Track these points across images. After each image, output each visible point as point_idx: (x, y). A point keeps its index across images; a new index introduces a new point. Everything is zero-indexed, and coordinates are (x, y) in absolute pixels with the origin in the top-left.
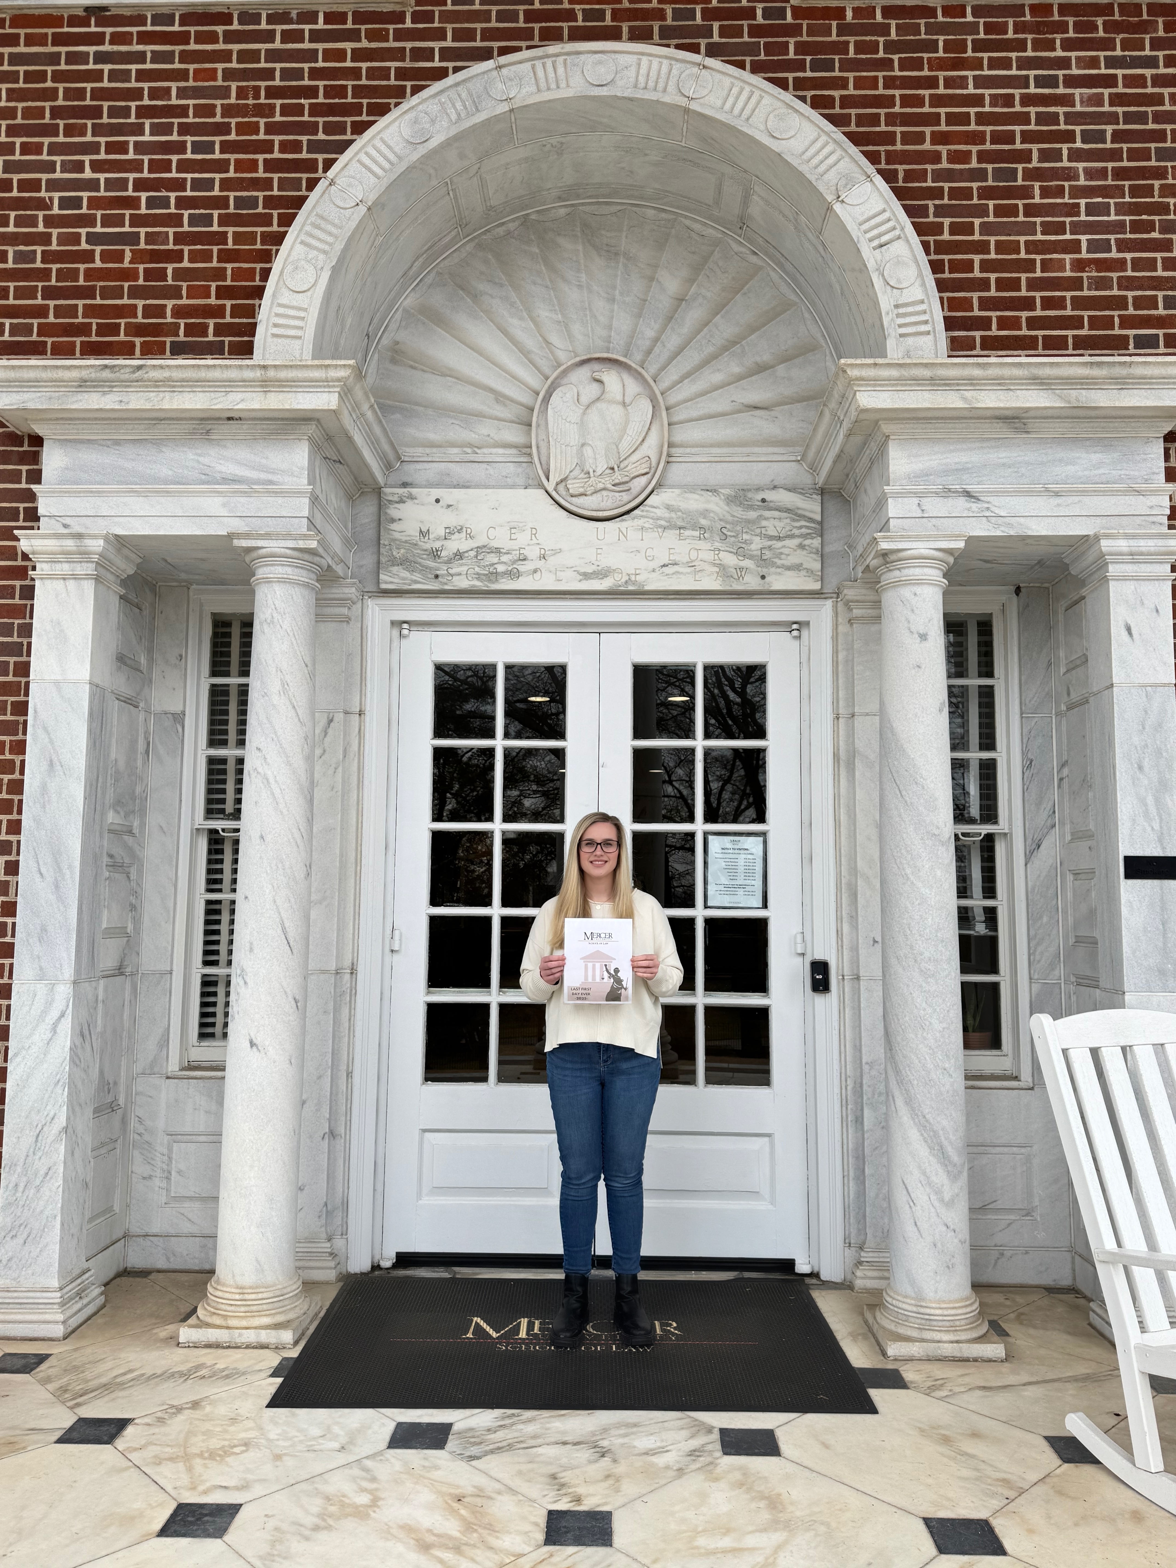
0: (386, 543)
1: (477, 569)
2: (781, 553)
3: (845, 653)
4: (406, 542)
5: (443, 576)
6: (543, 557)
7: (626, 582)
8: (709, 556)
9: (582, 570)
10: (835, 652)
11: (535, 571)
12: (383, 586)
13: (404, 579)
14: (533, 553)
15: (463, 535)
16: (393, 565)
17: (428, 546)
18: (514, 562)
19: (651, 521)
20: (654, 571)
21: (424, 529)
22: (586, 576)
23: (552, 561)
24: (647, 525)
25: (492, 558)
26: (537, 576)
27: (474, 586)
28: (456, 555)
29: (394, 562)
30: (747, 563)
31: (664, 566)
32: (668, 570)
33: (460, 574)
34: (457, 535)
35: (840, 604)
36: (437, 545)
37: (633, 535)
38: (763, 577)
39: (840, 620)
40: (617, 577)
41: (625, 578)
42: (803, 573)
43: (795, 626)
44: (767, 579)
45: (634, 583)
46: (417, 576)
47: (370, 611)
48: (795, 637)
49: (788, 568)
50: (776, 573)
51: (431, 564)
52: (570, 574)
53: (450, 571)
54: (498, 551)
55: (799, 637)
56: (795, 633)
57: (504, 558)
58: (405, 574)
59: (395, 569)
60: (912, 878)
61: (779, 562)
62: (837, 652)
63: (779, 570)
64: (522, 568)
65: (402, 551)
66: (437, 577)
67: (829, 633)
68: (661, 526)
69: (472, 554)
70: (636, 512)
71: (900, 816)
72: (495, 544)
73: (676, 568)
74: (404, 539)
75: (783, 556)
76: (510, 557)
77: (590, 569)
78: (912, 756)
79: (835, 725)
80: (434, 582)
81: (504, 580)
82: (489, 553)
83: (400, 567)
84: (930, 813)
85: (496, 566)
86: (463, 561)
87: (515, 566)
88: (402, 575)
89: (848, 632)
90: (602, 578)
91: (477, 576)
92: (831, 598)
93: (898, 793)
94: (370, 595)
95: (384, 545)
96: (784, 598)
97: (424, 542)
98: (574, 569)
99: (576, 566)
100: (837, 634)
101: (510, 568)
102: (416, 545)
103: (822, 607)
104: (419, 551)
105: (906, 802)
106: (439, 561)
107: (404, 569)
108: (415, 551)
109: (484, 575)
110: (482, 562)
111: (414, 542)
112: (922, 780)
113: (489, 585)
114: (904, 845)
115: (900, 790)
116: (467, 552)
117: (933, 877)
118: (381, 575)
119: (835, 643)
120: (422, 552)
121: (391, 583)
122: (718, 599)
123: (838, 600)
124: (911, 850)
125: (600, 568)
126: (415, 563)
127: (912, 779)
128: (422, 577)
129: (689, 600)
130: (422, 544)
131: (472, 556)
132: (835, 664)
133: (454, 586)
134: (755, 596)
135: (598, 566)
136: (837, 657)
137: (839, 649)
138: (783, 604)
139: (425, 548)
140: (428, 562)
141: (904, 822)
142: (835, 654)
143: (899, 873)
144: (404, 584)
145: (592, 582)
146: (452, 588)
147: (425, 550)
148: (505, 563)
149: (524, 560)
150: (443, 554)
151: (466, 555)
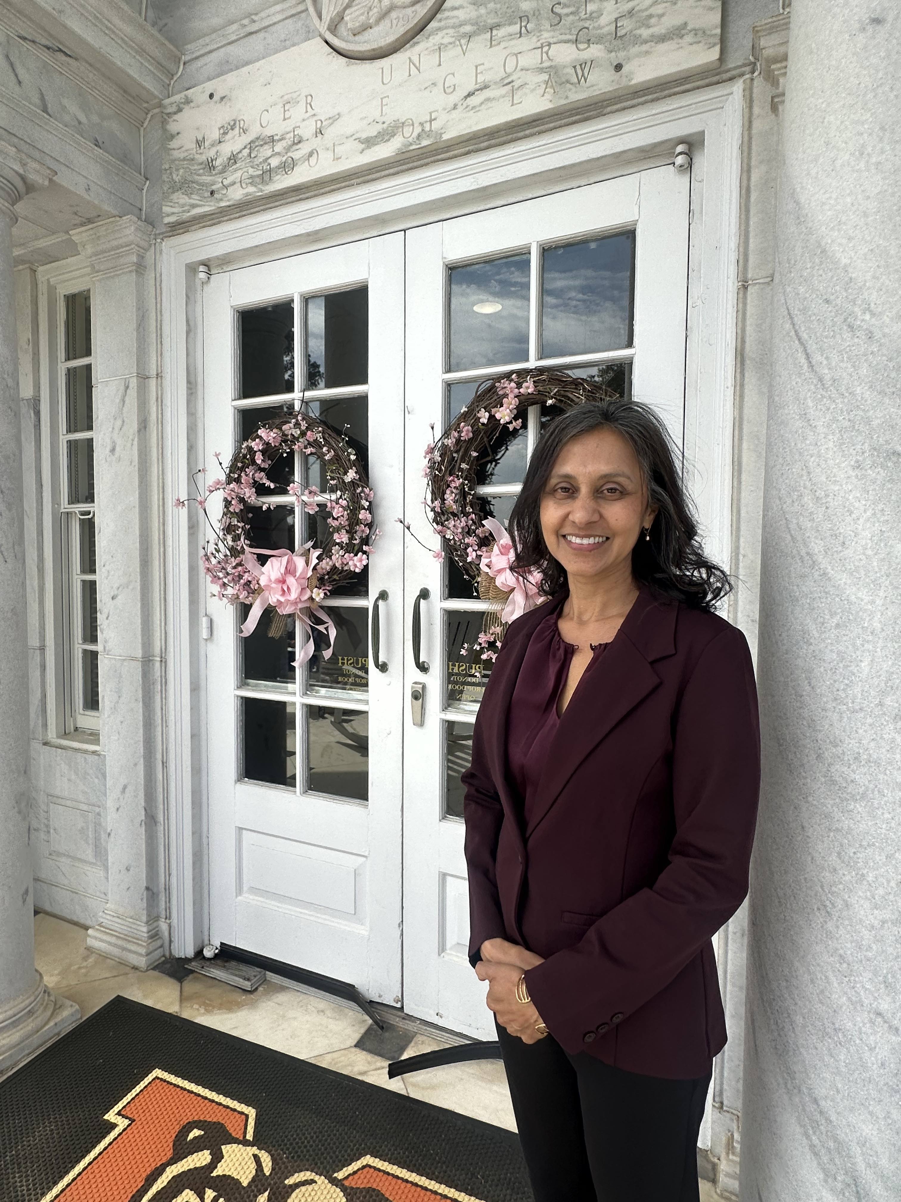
0: (167, 167)
1: (251, 171)
2: (651, 16)
4: (184, 159)
5: (219, 190)
6: (320, 132)
7: (419, 135)
8: (533, 59)
9: (364, 136)
10: (746, 170)
11: (311, 154)
12: (167, 220)
13: (183, 206)
14: (307, 130)
15: (237, 130)
16: (173, 192)
17: (203, 158)
18: (288, 149)
19: (451, 31)
20: (455, 107)
21: (200, 138)
22: (369, 142)
23: (331, 133)
24: (446, 40)
25: (266, 151)
26: (313, 160)
27: (247, 195)
28: (230, 159)
29: (175, 188)
30: (595, 51)
31: (470, 95)
32: (474, 101)
33: (234, 183)
34: (231, 134)
35: (759, 83)
36: (212, 153)
37: (428, 61)
38: (618, 67)
39: (756, 110)
40: (407, 131)
41: (418, 130)
42: (688, 39)
43: (680, 148)
44: (625, 69)
45: (429, 134)
46: (195, 199)
47: (162, 256)
48: (682, 169)
49: (662, 39)
50: (640, 55)
51: (207, 179)
52: (350, 146)
53: (226, 182)
54: (272, 140)
55: (688, 167)
56: (681, 161)
57: (278, 148)
58: (184, 199)
59: (175, 196)
61: (645, 33)
62: (749, 171)
63: (645, 47)
64: (296, 155)
65: (181, 171)
66: (212, 193)
67: (736, 142)
68: (464, 35)
69: (246, 152)
70: (433, 24)
72: (268, 132)
73: (486, 93)
74: (182, 156)
75: (653, 21)
76: (284, 143)
77: (372, 132)
78: (844, 261)
79: (740, 300)
80: (211, 201)
81: (279, 176)
82: (262, 145)
83: (180, 192)
84: (887, 401)
85: (269, 161)
86: (238, 165)
87: (289, 154)
88: (182, 201)
89: (771, 129)
90: (389, 140)
91: (250, 181)
92: (742, 75)
93: (803, 361)
94: (161, 236)
95: (166, 170)
96: (657, 99)
97: (201, 154)
98: (354, 137)
99: (357, 132)
100: (750, 138)
101: (284, 159)
102: (193, 160)
103: (727, 100)
104: (196, 167)
105: (821, 380)
106: (214, 173)
107: (183, 194)
108: (193, 168)
109: (258, 176)
110: (256, 159)
111: (191, 156)
112: (867, 317)
113: (263, 188)
114: (808, 484)
115: (807, 354)
116: (240, 152)
117: (883, 560)
118: (164, 208)
119: (745, 154)
120: (199, 167)
121: (173, 213)
122: (551, 130)
123: (756, 74)
124: (827, 496)
125: (385, 125)
126: (193, 182)
127: (839, 320)
128: (199, 198)
129: (512, 145)
130: (198, 156)
131: (246, 155)
132: (745, 192)
133: (229, 200)
134: (609, 109)
135: (384, 123)
136: (749, 179)
137: (753, 163)
138: (657, 111)
139: (200, 161)
140: (204, 177)
141: (814, 428)
142: (745, 175)
143: (795, 551)
144: (184, 211)
145: (376, 148)
146: (228, 204)
147: (201, 164)
148: (278, 154)
149: (300, 142)
150: (218, 163)
151: (240, 156)
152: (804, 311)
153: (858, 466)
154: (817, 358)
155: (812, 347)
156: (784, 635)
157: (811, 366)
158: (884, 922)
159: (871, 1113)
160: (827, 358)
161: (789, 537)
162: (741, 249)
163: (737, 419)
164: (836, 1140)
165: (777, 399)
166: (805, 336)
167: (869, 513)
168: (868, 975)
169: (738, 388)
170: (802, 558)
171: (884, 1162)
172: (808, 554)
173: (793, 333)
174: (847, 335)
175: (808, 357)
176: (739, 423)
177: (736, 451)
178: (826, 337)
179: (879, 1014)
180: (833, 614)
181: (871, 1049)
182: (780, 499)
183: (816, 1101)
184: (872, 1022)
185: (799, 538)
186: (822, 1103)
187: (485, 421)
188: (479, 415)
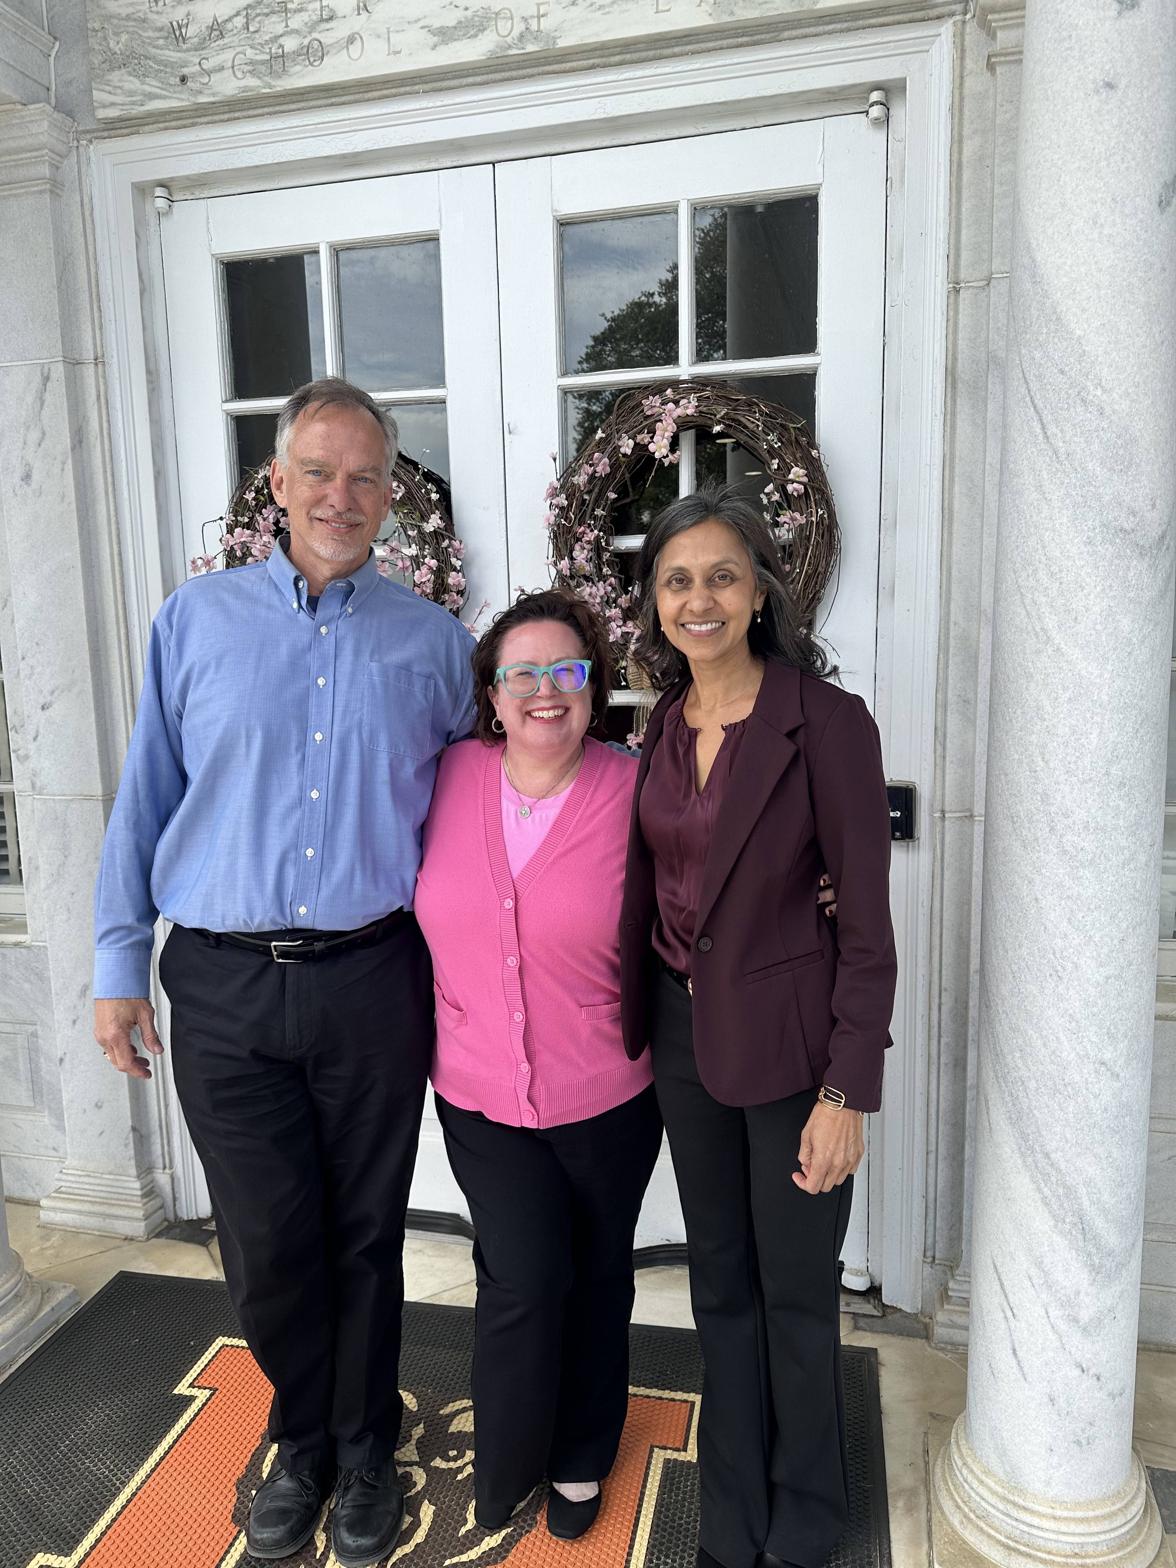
0: (97, 26)
1: (250, 52)
3: (977, 140)
4: (128, 18)
5: (194, 76)
6: (364, 8)
7: (521, 36)
9: (437, 24)
10: (957, 141)
11: (351, 40)
12: (101, 114)
13: (131, 93)
14: (343, 2)
16: (111, 70)
17: (162, 21)
20: (574, 2)
22: (444, 35)
23: (382, 12)
25: (275, 25)
26: (355, 49)
27: (246, 89)
28: (212, 29)
29: (114, 62)
33: (221, 69)
35: (971, 28)
36: (179, 15)
39: (969, 64)
40: (504, 26)
41: (520, 27)
43: (875, 96)
45: (537, 36)
46: (152, 86)
47: (93, 166)
48: (876, 123)
51: (173, 55)
52: (415, 36)
53: (206, 65)
54: (282, 8)
55: (885, 122)
56: (876, 112)
57: (296, 22)
58: (133, 84)
59: (115, 77)
60: (1056, 637)
62: (960, 142)
64: (327, 38)
65: (124, 37)
66: (183, 79)
67: (945, 100)
69: (239, 21)
71: (1039, 488)
74: (123, 12)
76: (304, 17)
77: (450, 19)
78: (1079, 332)
79: (951, 307)
80: (181, 92)
81: (298, 68)
82: (267, 15)
83: (123, 71)
84: (1115, 477)
85: (282, 41)
86: (226, 40)
87: (315, 35)
88: (127, 86)
89: (987, 91)
90: (475, 36)
91: (250, 68)
92: (952, 14)
93: (1038, 429)
94: (88, 136)
95: (94, 30)
96: (848, 30)
97: (158, 13)
98: (421, 24)
99: (425, 17)
100: (962, 99)
101: (306, 42)
102: (144, 21)
103: (933, 43)
104: (150, 34)
105: (1055, 452)
106: (185, 47)
107: (130, 75)
108: (146, 34)
109: (263, 63)
110: (257, 35)
111: (141, 15)
112: (1099, 392)
113: (273, 83)
114: (1043, 559)
115: (1042, 424)
116: (230, 20)
117: (1111, 634)
118: (94, 92)
119: (956, 120)
120: (157, 34)
121: (113, 104)
122: (709, 50)
123: (968, 16)
124: (1061, 571)
125: (469, 13)
126: (146, 58)
127: (1073, 392)
128: (160, 85)
129: (656, 64)
130: (155, 17)
131: (239, 25)
132: (956, 167)
133: (213, 95)
134: (786, 34)
135: (466, 9)
136: (960, 152)
137: (966, 132)
138: (847, 45)
139: (159, 24)
140: (167, 52)
141: (1048, 501)
142: (956, 145)
143: (1030, 628)
144: (133, 103)
145: (456, 45)
146: (211, 99)
147: (161, 29)
148: (296, 32)
149: (331, 18)
150: (191, 31)
151: (229, 26)
152: (1040, 377)
153: (1090, 542)
154: (1052, 429)
155: (1048, 418)
156: (1019, 712)
157: (1047, 437)
158: (1107, 978)
159: (1095, 1156)
160: (1062, 431)
161: (1024, 613)
162: (952, 241)
163: (948, 456)
164: (1065, 1186)
165: (1012, 466)
166: (1040, 405)
167: (1098, 589)
168: (1094, 1029)
169: (948, 417)
170: (1036, 634)
171: (1106, 1197)
172: (1042, 629)
173: (1028, 399)
174: (1079, 409)
175: (1043, 427)
176: (949, 461)
177: (946, 496)
178: (1061, 409)
179: (1103, 1063)
180: (1065, 689)
181: (1096, 1097)
182: (1015, 572)
183: (1047, 1156)
184: (1097, 1072)
185: (1034, 614)
186: (1053, 1156)
187: (629, 452)
188: (620, 443)
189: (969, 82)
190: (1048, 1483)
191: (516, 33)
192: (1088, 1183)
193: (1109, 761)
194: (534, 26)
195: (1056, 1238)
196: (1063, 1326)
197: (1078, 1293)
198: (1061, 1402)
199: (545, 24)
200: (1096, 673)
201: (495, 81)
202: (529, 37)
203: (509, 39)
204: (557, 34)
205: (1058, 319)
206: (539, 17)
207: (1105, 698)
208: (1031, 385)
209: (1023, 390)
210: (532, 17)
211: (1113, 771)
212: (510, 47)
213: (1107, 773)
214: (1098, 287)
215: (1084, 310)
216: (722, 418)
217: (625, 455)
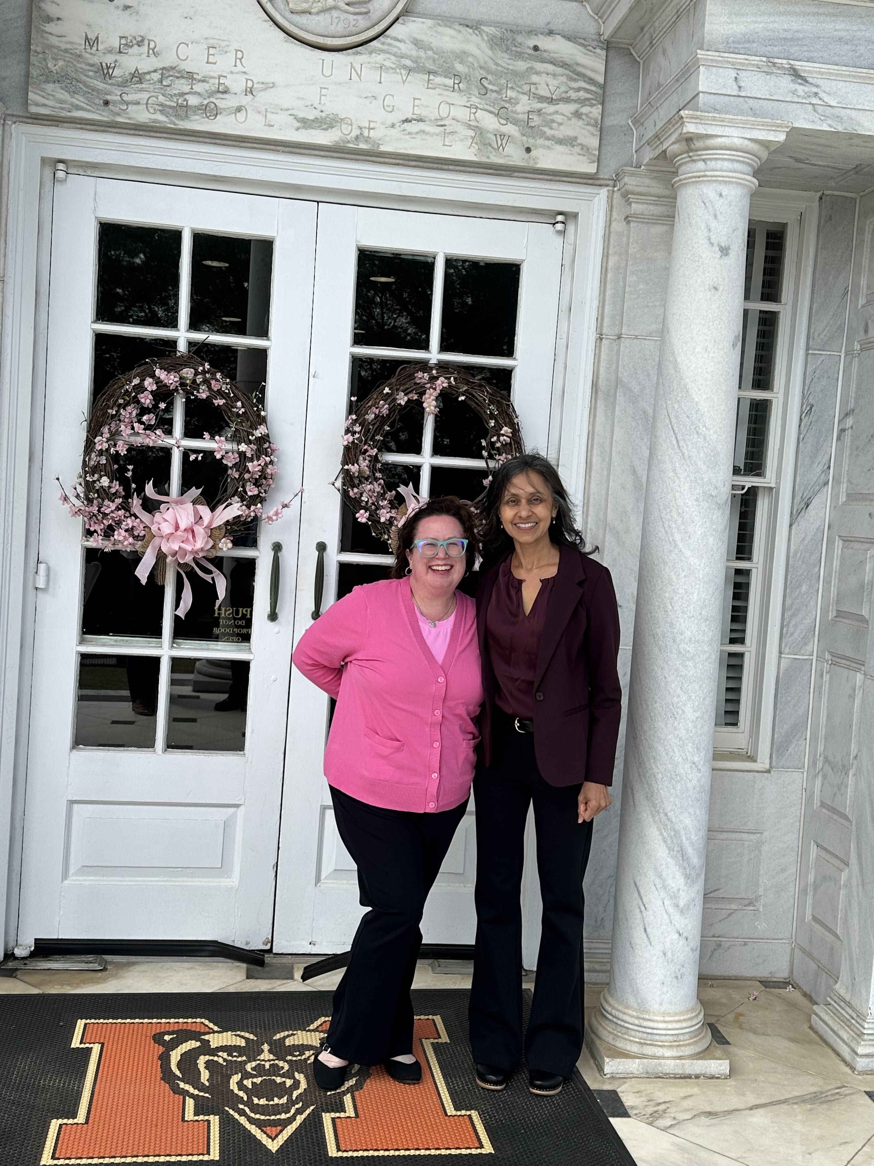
0: (39, 49)
1: (161, 98)
2: (553, 121)
3: (616, 258)
4: (66, 51)
5: (115, 103)
6: (250, 91)
7: (357, 138)
8: (463, 114)
9: (301, 115)
10: (606, 256)
11: (239, 109)
12: (33, 109)
13: (61, 102)
14: (236, 84)
15: (145, 49)
16: (47, 82)
17: (95, 60)
18: (211, 94)
19: (393, 58)
20: (393, 126)
21: (92, 36)
22: (305, 123)
23: (263, 98)
24: (388, 64)
25: (183, 86)
26: (241, 116)
27: (155, 121)
28: (133, 76)
29: (49, 77)
30: (511, 129)
31: (407, 121)
32: (410, 127)
33: (138, 103)
34: (135, 49)
35: (617, 196)
36: (109, 59)
37: (370, 75)
38: (528, 150)
39: (615, 215)
40: (346, 129)
41: (356, 132)
42: (577, 149)
43: (560, 218)
44: (533, 153)
45: (367, 140)
46: (79, 100)
47: (14, 140)
48: (559, 232)
49: (560, 142)
50: (544, 147)
51: (100, 85)
52: (282, 119)
53: (125, 97)
54: (190, 76)
55: (563, 233)
56: (559, 227)
57: (198, 87)
58: (65, 96)
59: (50, 87)
60: (681, 545)
61: (549, 132)
62: (607, 257)
63: (548, 143)
64: (221, 104)
65: (61, 63)
66: (106, 103)
67: (600, 231)
68: (405, 67)
69: (156, 76)
70: (374, 43)
71: (674, 471)
72: (187, 66)
73: (421, 126)
74: (63, 46)
75: (555, 125)
76: (206, 86)
77: (311, 115)
78: (696, 400)
79: (597, 348)
80: (103, 111)
81: (197, 117)
82: (178, 78)
83: (57, 85)
84: (710, 470)
85: (187, 97)
86: (143, 86)
87: (212, 100)
88: (58, 96)
89: (623, 232)
90: (326, 129)
91: (160, 108)
92: (607, 186)
93: (675, 442)
94: (14, 119)
95: (36, 51)
96: (551, 180)
97: (91, 54)
98: (290, 112)
99: (293, 109)
100: (610, 233)
101: (205, 102)
102: (79, 56)
103: (595, 197)
104: (83, 66)
105: (683, 455)
106: (110, 82)
107: (62, 88)
108: (78, 65)
109: (171, 107)
110: (168, 89)
111: (78, 52)
112: (704, 429)
113: (177, 122)
114: (675, 506)
115: (677, 440)
116: (149, 73)
117: (704, 545)
118: (30, 93)
119: (606, 244)
120: (88, 68)
121: (45, 105)
122: (470, 172)
123: (616, 189)
124: (683, 513)
125: (323, 115)
126: (78, 81)
127: (693, 427)
128: (86, 102)
129: (436, 171)
130: (88, 55)
131: (156, 79)
132: (604, 270)
133: (129, 118)
134: (516, 174)
135: (322, 111)
136: (607, 262)
137: (611, 252)
138: (549, 187)
139: (92, 62)
140: (95, 82)
141: (679, 478)
142: (605, 258)
143: (666, 539)
144: (62, 109)
145: (313, 132)
146: (127, 121)
147: (92, 65)
148: (199, 94)
149: (225, 92)
150: (116, 73)
151: (148, 77)
152: (677, 417)
153: (697, 500)
154: (682, 443)
155: (680, 437)
157: (679, 446)
160: (687, 445)
161: (664, 531)
162: (600, 311)
163: (591, 432)
165: (659, 457)
166: (676, 430)
167: (700, 523)
168: (690, 745)
170: (670, 542)
172: (673, 540)
173: (670, 426)
174: (696, 436)
175: (678, 442)
176: (591, 435)
177: (589, 454)
178: (687, 434)
179: (694, 763)
181: (690, 781)
182: (660, 510)
184: (691, 768)
185: (669, 532)
187: (403, 403)
188: (398, 397)
189: (614, 225)
190: (661, 1004)
191: (354, 134)
192: (685, 829)
193: (702, 608)
194: (366, 133)
195: (669, 860)
196: (671, 910)
197: (679, 890)
198: (669, 954)
199: (372, 134)
200: (698, 564)
201: (332, 157)
202: (362, 139)
203: (349, 137)
204: (381, 142)
205: (687, 391)
206: (370, 129)
207: (701, 576)
208: (672, 420)
209: (667, 421)
210: (365, 128)
211: (703, 613)
212: (349, 142)
213: (701, 614)
214: (706, 380)
215: (699, 390)
216: (465, 391)
217: (400, 404)
